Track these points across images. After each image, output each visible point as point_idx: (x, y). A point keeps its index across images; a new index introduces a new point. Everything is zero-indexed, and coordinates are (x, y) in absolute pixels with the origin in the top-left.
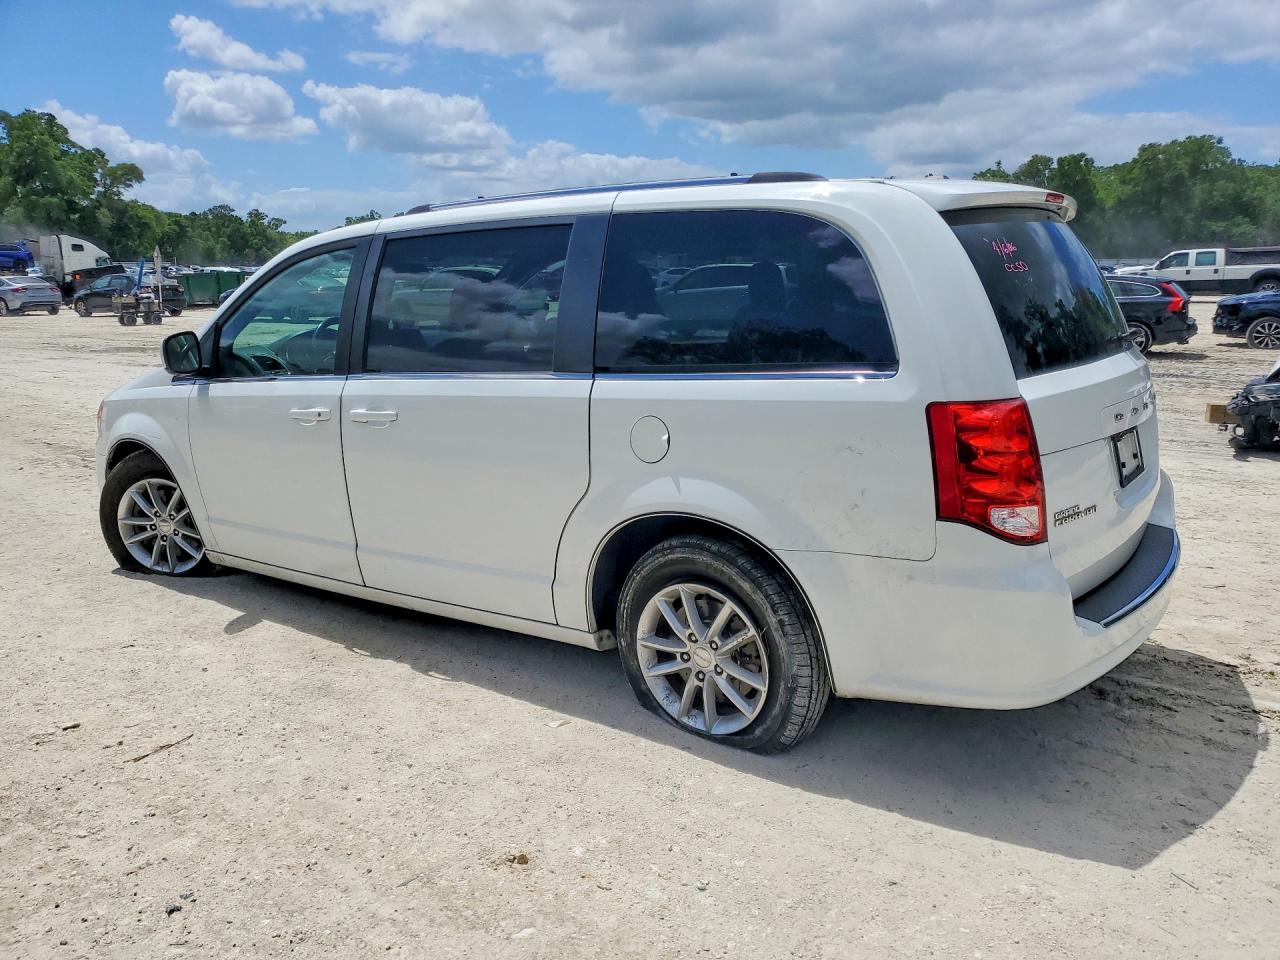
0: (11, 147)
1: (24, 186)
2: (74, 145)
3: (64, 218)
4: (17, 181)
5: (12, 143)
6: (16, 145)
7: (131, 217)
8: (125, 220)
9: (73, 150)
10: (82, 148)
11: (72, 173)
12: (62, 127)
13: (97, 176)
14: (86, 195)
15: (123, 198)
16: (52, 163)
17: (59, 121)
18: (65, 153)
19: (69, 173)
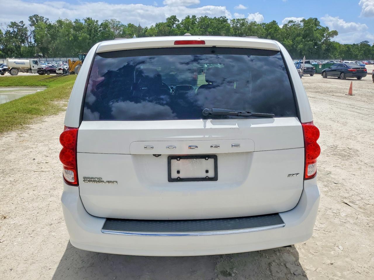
0: (304, 28)
1: (304, 39)
2: (321, 26)
3: (313, 47)
4: (303, 38)
5: (304, 27)
6: (305, 28)
7: (332, 46)
8: (330, 47)
9: (320, 28)
10: (323, 27)
11: (318, 35)
12: (319, 21)
13: (325, 35)
14: (320, 41)
15: (330, 41)
16: (313, 32)
17: (318, 20)
18: (318, 29)
19: (317, 35)
